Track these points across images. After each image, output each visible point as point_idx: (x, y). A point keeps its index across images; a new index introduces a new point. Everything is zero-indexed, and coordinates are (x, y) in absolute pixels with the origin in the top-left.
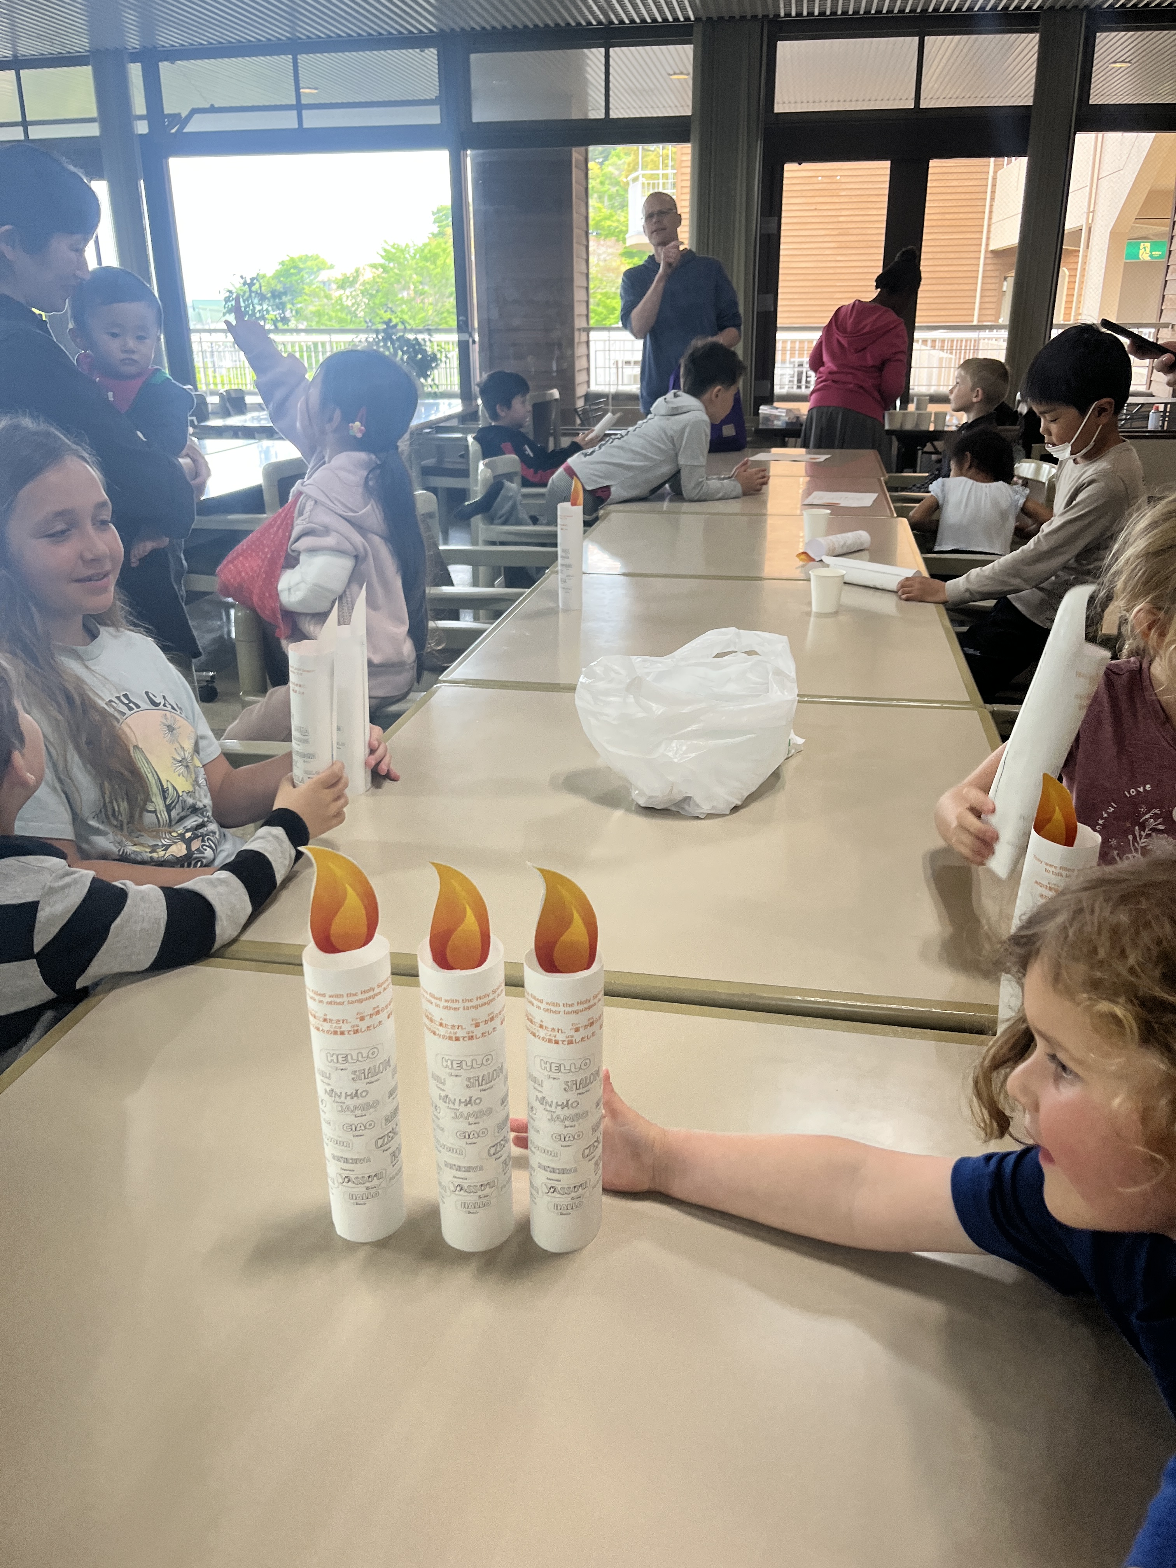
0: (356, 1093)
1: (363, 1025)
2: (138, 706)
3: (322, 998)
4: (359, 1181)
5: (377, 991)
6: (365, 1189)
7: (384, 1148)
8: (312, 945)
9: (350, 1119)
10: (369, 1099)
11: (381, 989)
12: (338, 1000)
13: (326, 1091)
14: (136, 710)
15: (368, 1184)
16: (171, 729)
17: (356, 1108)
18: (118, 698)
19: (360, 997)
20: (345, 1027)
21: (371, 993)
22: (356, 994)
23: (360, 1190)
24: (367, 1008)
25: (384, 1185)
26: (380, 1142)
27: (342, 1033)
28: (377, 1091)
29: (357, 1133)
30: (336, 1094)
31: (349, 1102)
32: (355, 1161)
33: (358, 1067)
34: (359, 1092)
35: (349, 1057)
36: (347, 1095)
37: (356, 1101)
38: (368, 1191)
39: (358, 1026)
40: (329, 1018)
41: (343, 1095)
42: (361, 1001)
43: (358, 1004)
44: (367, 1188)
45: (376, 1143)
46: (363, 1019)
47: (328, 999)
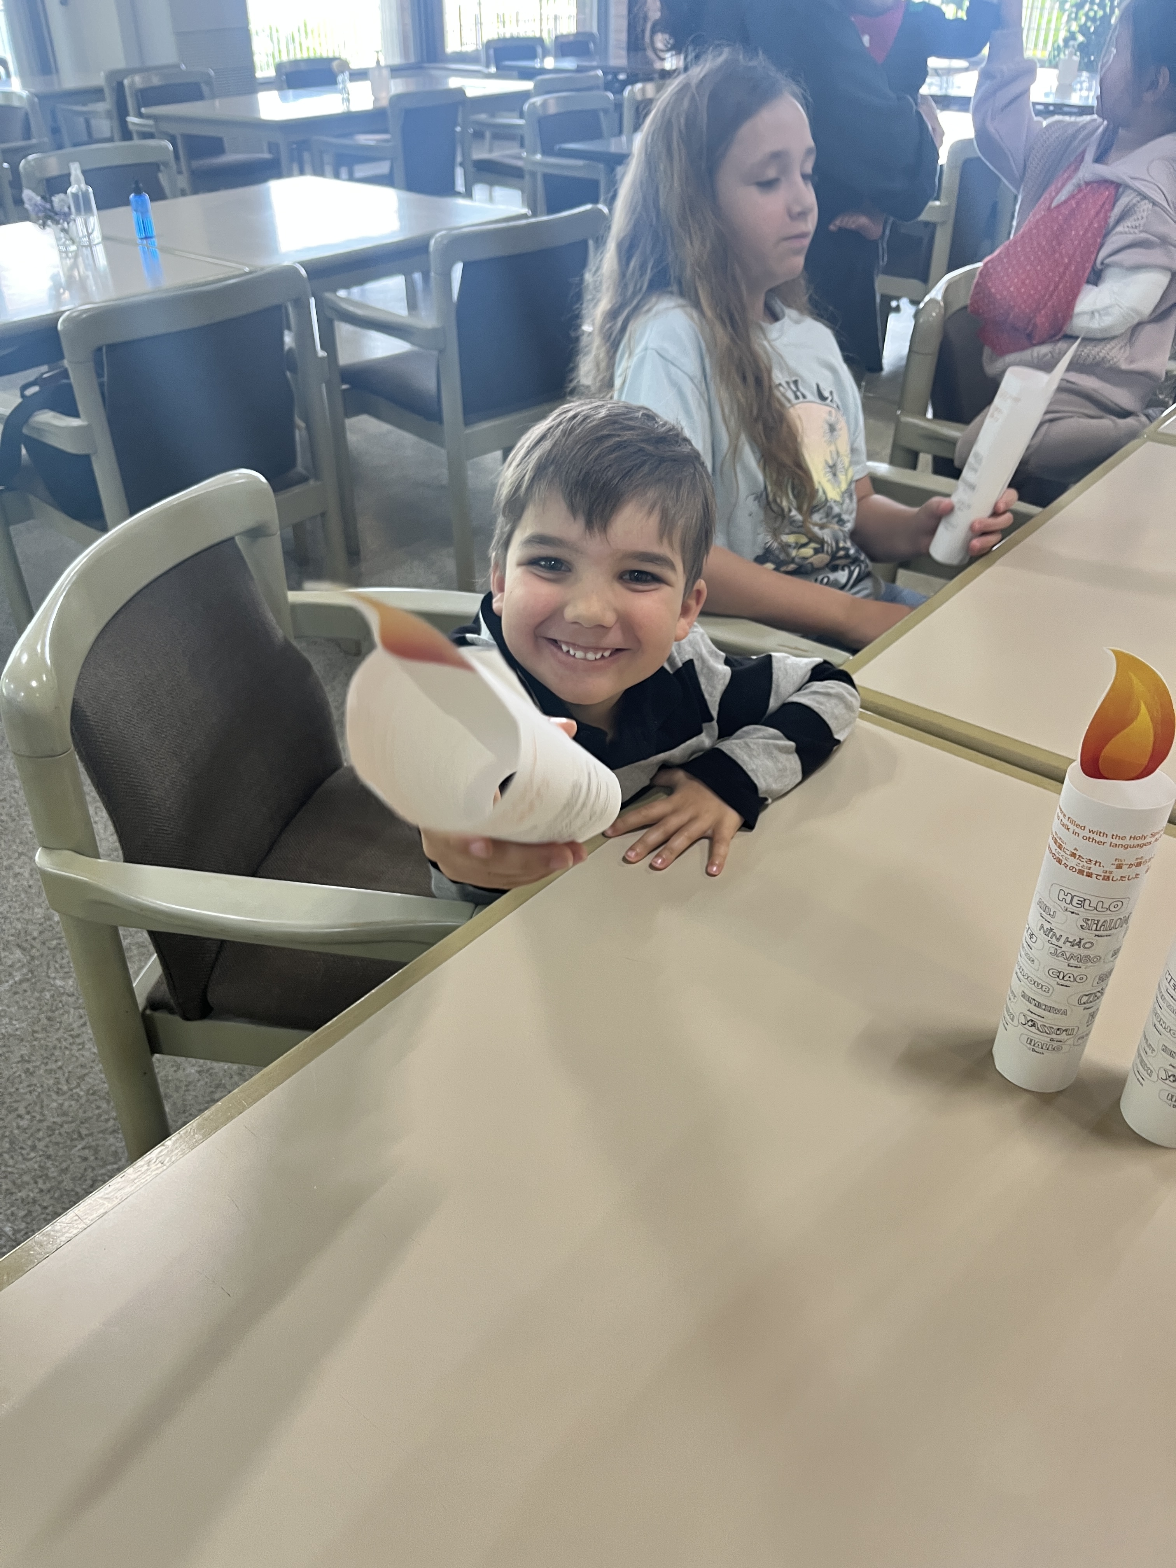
0: (1080, 942)
1: (1117, 873)
2: (804, 397)
3: (1078, 830)
4: (1045, 1030)
5: (1148, 840)
6: (1048, 1040)
7: (1087, 1006)
8: (1077, 764)
9: (1061, 965)
10: (1091, 953)
11: (1153, 839)
12: (1097, 838)
13: (1042, 926)
15: (1054, 1036)
16: (832, 428)
17: (1072, 957)
19: (1127, 842)
20: (1095, 870)
21: (1140, 842)
22: (1124, 838)
23: (1044, 1039)
24: (1129, 856)
25: (1070, 1042)
26: (1085, 999)
27: (1089, 875)
28: (1101, 946)
29: (1062, 982)
30: (1054, 934)
31: (1067, 948)
32: (1050, 1009)
33: (1093, 915)
34: (1083, 942)
35: (1087, 902)
36: (1067, 940)
37: (1076, 950)
38: (1052, 1043)
39: (1111, 872)
40: (1078, 853)
41: (1063, 940)
42: (1126, 847)
43: (1121, 849)
44: (1052, 1040)
45: (1080, 999)
46: (1119, 867)
47: (1086, 833)
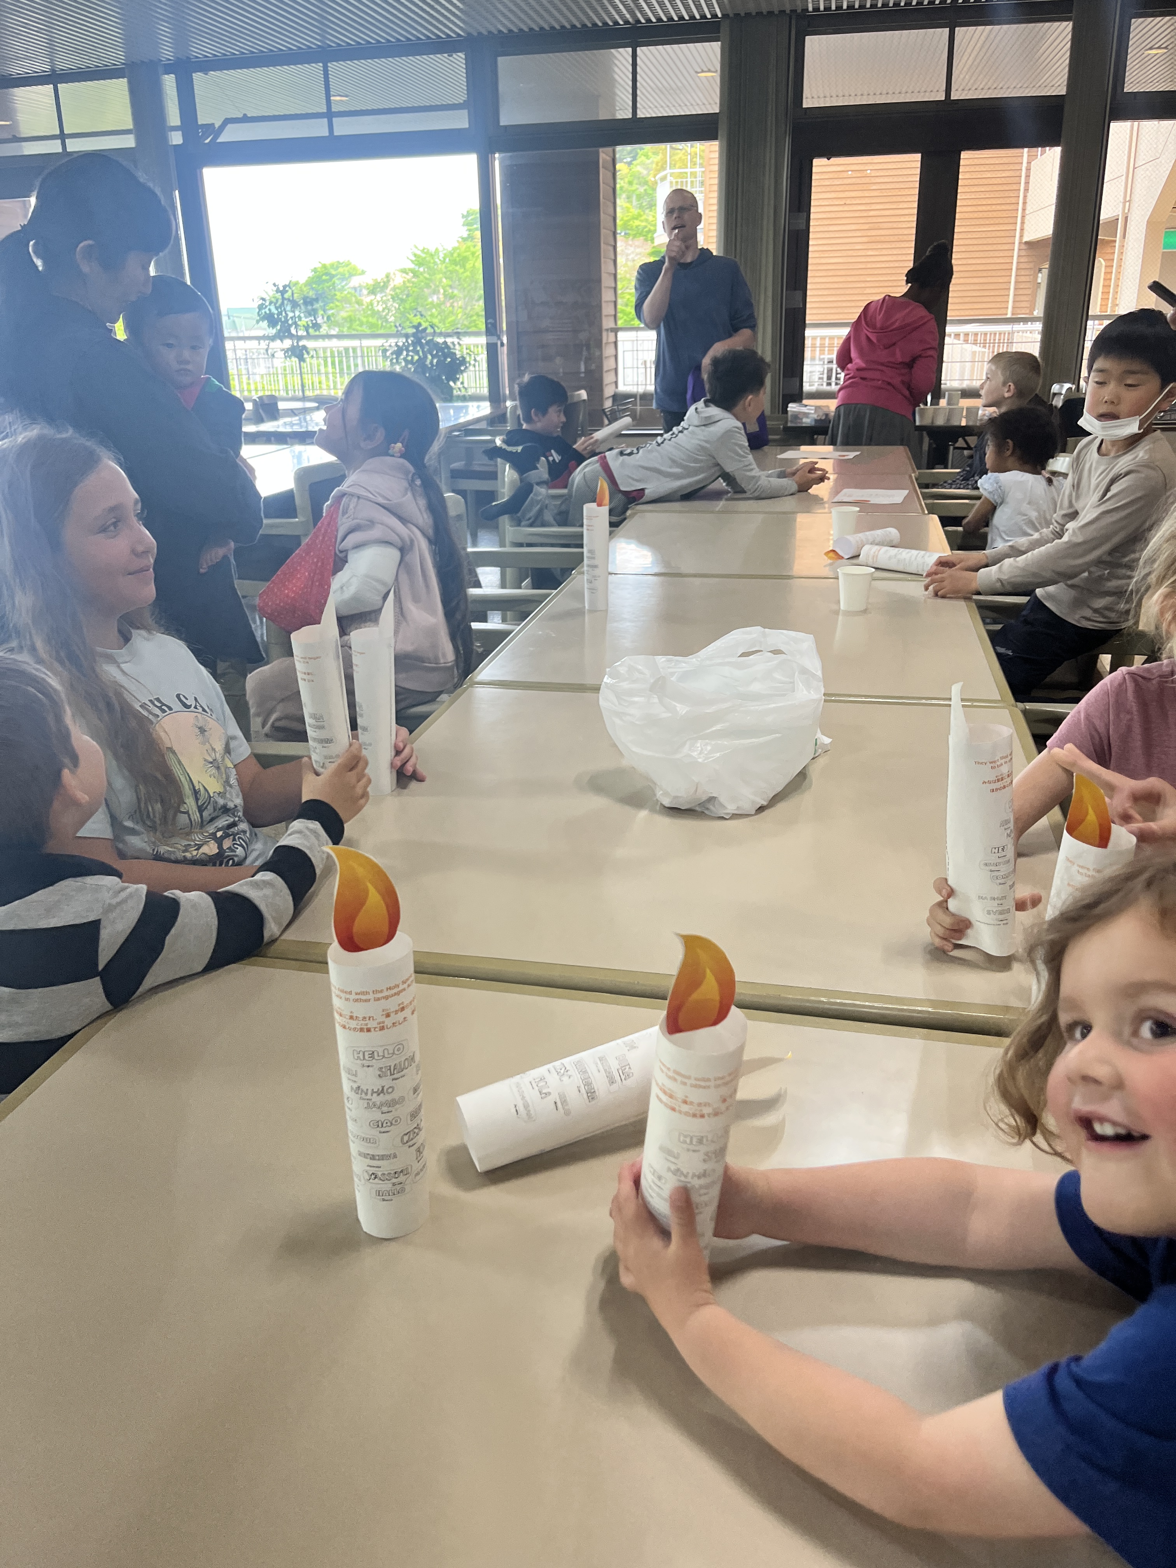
0: (383, 1089)
1: (388, 1022)
2: (170, 709)
3: (348, 996)
4: (385, 1178)
5: (401, 987)
6: (390, 1185)
7: (410, 1143)
8: (335, 944)
9: (377, 1115)
10: (396, 1095)
11: (405, 986)
12: (363, 997)
13: (352, 1088)
14: (169, 712)
15: (394, 1180)
16: (202, 730)
17: (382, 1105)
18: (151, 701)
19: (385, 994)
20: (372, 1024)
21: (396, 990)
22: (382, 991)
23: (387, 1186)
24: (392, 1004)
25: (409, 1180)
26: (406, 1138)
27: (369, 1030)
28: (403, 1086)
29: (383, 1130)
30: (362, 1091)
31: (377, 1099)
32: (382, 1158)
33: (384, 1063)
34: (385, 1089)
35: (376, 1054)
36: (373, 1092)
37: (382, 1098)
38: (395, 1187)
39: (383, 1022)
40: (355, 1015)
41: (370, 1092)
42: (386, 998)
43: (383, 1001)
44: (394, 1184)
45: (402, 1139)
46: (388, 1015)
47: (353, 996)
